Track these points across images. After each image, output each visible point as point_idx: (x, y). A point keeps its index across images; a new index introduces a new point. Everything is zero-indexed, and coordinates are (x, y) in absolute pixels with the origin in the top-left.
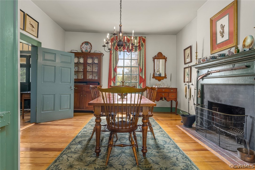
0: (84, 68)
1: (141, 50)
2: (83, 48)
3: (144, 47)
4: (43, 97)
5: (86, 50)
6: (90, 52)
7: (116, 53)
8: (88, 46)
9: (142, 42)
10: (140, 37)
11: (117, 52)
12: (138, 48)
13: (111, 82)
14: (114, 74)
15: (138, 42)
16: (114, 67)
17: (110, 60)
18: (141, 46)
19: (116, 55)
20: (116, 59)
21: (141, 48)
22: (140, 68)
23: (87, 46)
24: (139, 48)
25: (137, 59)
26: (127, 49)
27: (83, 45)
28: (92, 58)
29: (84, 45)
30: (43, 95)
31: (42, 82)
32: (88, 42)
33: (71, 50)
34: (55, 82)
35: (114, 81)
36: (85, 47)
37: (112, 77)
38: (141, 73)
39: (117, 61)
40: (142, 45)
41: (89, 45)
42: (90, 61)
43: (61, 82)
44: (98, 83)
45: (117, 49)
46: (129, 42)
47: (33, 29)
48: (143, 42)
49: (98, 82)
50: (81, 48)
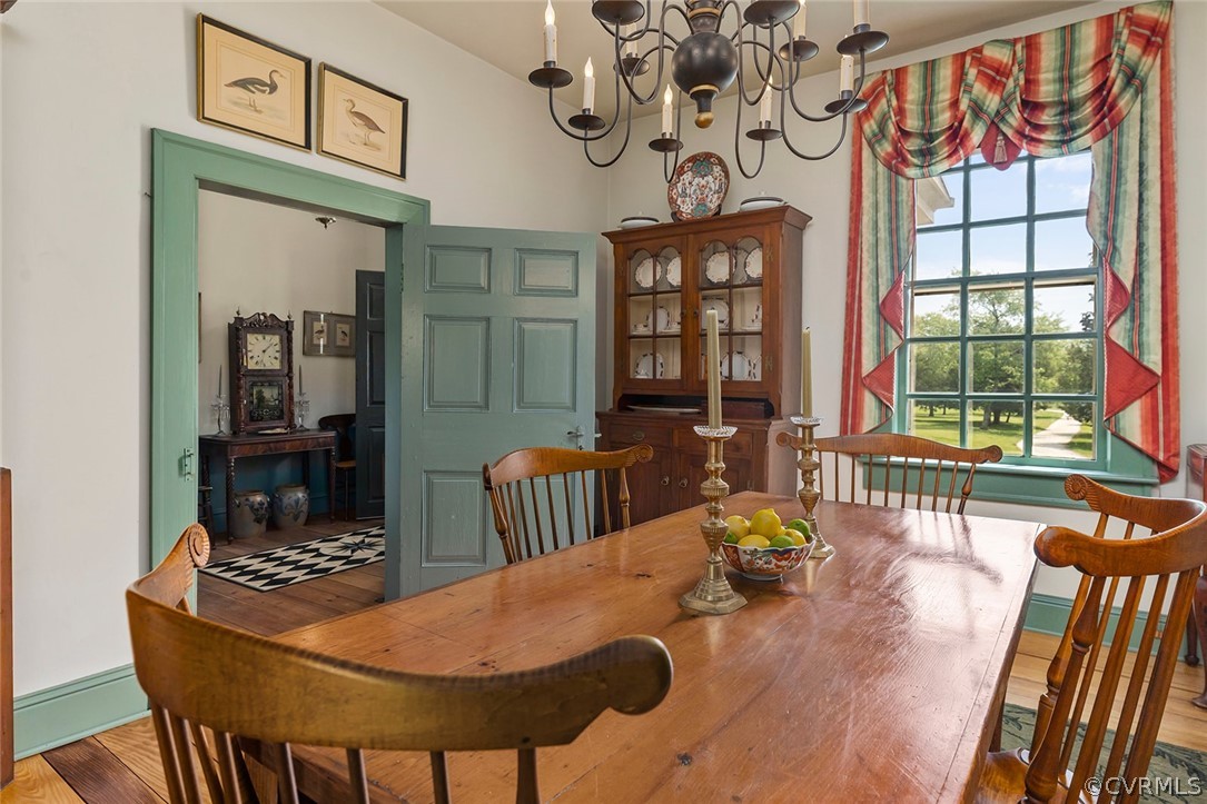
0: (682, 313)
1: (1117, 123)
2: (684, 194)
3: (1153, 91)
4: (430, 484)
5: (702, 202)
6: (718, 213)
7: (894, 191)
8: (710, 178)
9: (1133, 51)
10: (1110, 18)
11: (900, 178)
12: (1088, 109)
13: (862, 401)
14: (881, 340)
15: (1091, 64)
16: (883, 292)
17: (850, 244)
18: (1115, 89)
19: (894, 203)
20: (894, 231)
21: (1122, 103)
22: (1115, 277)
23: (703, 182)
24: (1098, 110)
25: (1087, 212)
26: (987, 147)
27: (685, 176)
28: (733, 249)
29: (687, 177)
30: (432, 477)
31: (426, 408)
32: (708, 156)
33: (624, 220)
34: (487, 407)
35: (880, 391)
36: (693, 188)
37: (868, 364)
38: (1124, 322)
39: (903, 245)
40: (1131, 76)
41: (717, 170)
42: (718, 269)
43: (519, 406)
44: (761, 406)
45: (905, 162)
46: (1004, 86)
47: (374, 136)
48: (1145, 51)
49: (764, 397)
50: (672, 201)
